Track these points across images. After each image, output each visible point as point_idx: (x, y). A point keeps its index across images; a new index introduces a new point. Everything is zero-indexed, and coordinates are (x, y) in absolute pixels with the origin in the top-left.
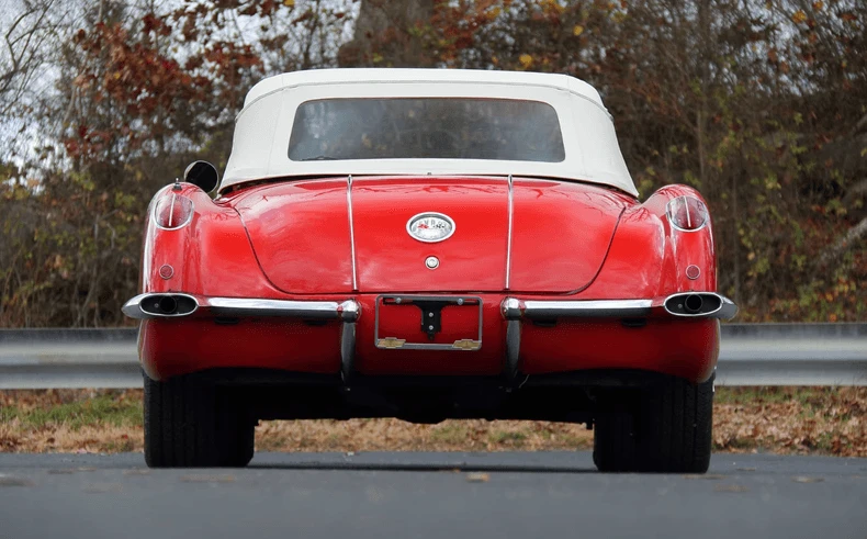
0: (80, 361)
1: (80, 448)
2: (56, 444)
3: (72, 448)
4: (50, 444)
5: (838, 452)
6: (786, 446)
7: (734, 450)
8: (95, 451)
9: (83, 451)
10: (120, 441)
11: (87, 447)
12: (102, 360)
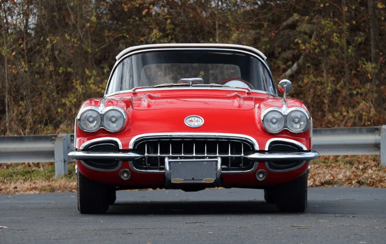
0: (14, 150)
1: (30, 191)
2: (18, 189)
3: (26, 191)
4: (16, 190)
5: (372, 185)
6: (349, 183)
7: (326, 186)
8: (37, 192)
9: (32, 192)
10: (48, 188)
11: (33, 190)
12: (24, 150)
